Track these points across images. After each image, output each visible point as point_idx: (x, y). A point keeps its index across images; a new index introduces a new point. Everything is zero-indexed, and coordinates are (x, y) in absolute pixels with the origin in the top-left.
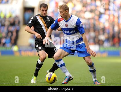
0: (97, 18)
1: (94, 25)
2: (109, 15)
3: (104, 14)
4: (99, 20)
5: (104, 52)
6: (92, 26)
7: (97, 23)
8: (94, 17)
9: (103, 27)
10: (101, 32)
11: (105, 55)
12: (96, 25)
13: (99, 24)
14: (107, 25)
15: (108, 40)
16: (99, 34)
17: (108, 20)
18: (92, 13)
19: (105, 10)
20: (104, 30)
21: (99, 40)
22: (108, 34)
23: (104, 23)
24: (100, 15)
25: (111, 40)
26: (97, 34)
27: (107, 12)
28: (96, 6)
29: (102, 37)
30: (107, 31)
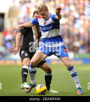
0: (71, 23)
1: (69, 31)
2: (84, 20)
3: (79, 19)
4: (73, 25)
5: (79, 59)
6: (66, 32)
7: (71, 29)
8: (68, 22)
9: (78, 33)
10: (76, 38)
11: (80, 62)
12: (70, 31)
13: (74, 30)
14: (82, 31)
15: (83, 46)
16: (74, 41)
17: (83, 25)
18: (66, 18)
19: (80, 15)
20: (79, 36)
21: (74, 47)
22: (84, 40)
23: (79, 29)
24: (75, 20)
25: (87, 47)
26: (72, 40)
27: (82, 17)
28: (70, 11)
29: (77, 44)
30: (82, 37)
